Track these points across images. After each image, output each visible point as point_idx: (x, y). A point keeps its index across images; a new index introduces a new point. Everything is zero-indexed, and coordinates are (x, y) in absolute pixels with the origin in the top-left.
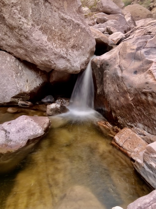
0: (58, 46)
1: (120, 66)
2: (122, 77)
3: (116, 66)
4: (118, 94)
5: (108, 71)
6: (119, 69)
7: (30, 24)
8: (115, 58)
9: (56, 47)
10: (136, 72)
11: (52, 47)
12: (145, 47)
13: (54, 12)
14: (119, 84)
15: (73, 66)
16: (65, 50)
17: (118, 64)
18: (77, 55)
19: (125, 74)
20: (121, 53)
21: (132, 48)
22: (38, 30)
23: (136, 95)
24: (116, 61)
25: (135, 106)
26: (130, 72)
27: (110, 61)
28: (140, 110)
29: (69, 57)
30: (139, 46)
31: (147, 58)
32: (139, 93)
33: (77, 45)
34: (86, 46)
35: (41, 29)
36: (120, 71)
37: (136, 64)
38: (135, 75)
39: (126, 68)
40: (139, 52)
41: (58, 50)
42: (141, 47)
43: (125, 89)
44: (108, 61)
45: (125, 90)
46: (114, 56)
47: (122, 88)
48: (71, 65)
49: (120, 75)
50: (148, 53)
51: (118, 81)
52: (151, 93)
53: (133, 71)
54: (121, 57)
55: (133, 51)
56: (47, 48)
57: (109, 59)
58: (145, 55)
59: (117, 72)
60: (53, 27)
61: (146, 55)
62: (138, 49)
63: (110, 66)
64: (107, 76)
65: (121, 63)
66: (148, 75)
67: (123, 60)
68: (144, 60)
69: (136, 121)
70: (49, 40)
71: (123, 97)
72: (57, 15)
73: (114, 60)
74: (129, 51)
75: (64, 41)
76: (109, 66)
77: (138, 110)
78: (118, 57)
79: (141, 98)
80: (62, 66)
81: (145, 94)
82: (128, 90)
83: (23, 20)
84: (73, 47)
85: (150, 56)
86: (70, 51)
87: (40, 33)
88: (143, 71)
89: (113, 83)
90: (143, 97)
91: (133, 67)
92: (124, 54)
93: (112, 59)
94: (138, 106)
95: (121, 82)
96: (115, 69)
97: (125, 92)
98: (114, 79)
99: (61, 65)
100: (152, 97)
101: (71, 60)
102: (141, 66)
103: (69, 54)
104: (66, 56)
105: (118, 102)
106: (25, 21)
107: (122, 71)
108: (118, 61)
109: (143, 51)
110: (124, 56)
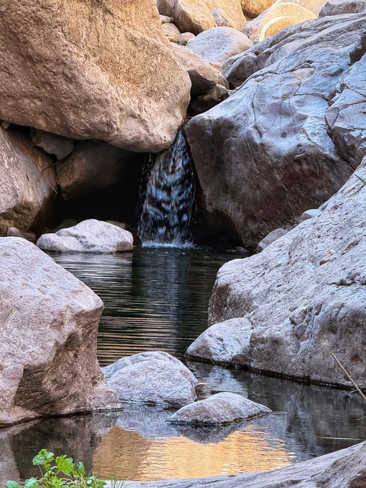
0: (125, 93)
1: (256, 127)
2: (262, 145)
3: (250, 128)
4: (257, 177)
5: (234, 139)
6: (256, 131)
7: (83, 56)
8: (245, 115)
9: (123, 96)
10: (284, 135)
11: (116, 96)
12: (297, 93)
13: (117, 29)
14: (258, 158)
15: (152, 135)
16: (137, 101)
17: (253, 123)
18: (157, 110)
19: (266, 139)
20: (255, 104)
21: (275, 95)
22: (95, 65)
23: (286, 167)
24: (248, 119)
25: (287, 188)
26: (274, 135)
27: (236, 119)
28: (295, 193)
29: (144, 116)
30: (286, 92)
31: (299, 112)
32: (290, 163)
33: (156, 90)
34: (173, 90)
35: (99, 63)
36: (258, 135)
37: (284, 123)
38: (283, 139)
39: (267, 129)
40: (287, 101)
41: (126, 101)
42: (290, 93)
43: (270, 163)
44: (232, 120)
45: (269, 165)
46: (242, 110)
47: (264, 163)
48: (149, 132)
49: (257, 141)
50: (301, 103)
51: (255, 153)
52: (305, 159)
53: (279, 132)
54: (256, 112)
55: (276, 101)
56: (109, 97)
57: (234, 117)
58: (297, 107)
59: (252, 138)
60: (118, 58)
61: (299, 106)
62: (285, 97)
63: (236, 130)
64: (233, 149)
65: (257, 122)
66: (301, 135)
67: (262, 117)
68: (295, 115)
69: (293, 215)
70: (112, 82)
71: (268, 180)
72: (121, 32)
73: (244, 118)
74: (270, 101)
75: (135, 82)
76: (235, 128)
77: (292, 193)
78: (252, 111)
79: (294, 171)
80: (130, 135)
81: (298, 161)
82: (273, 163)
83: (71, 49)
84: (150, 94)
85: (304, 108)
86: (146, 102)
87: (97, 69)
88: (295, 131)
89: (246, 158)
90: (297, 168)
91: (279, 127)
92: (262, 105)
93: (239, 116)
94: (292, 185)
95: (262, 153)
96: (249, 133)
97: (270, 169)
98: (247, 151)
99: (128, 131)
100: (308, 164)
101: (147, 120)
102: (291, 125)
103: (145, 109)
104: (139, 113)
105: (258, 193)
106: (75, 50)
107: (260, 134)
108: (252, 118)
109: (293, 100)
110: (262, 109)
